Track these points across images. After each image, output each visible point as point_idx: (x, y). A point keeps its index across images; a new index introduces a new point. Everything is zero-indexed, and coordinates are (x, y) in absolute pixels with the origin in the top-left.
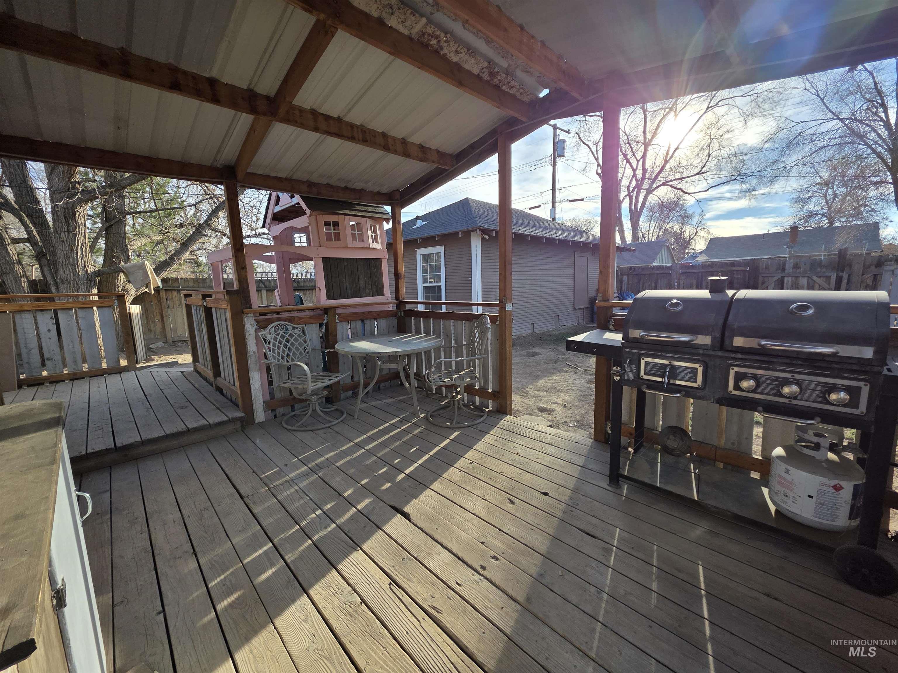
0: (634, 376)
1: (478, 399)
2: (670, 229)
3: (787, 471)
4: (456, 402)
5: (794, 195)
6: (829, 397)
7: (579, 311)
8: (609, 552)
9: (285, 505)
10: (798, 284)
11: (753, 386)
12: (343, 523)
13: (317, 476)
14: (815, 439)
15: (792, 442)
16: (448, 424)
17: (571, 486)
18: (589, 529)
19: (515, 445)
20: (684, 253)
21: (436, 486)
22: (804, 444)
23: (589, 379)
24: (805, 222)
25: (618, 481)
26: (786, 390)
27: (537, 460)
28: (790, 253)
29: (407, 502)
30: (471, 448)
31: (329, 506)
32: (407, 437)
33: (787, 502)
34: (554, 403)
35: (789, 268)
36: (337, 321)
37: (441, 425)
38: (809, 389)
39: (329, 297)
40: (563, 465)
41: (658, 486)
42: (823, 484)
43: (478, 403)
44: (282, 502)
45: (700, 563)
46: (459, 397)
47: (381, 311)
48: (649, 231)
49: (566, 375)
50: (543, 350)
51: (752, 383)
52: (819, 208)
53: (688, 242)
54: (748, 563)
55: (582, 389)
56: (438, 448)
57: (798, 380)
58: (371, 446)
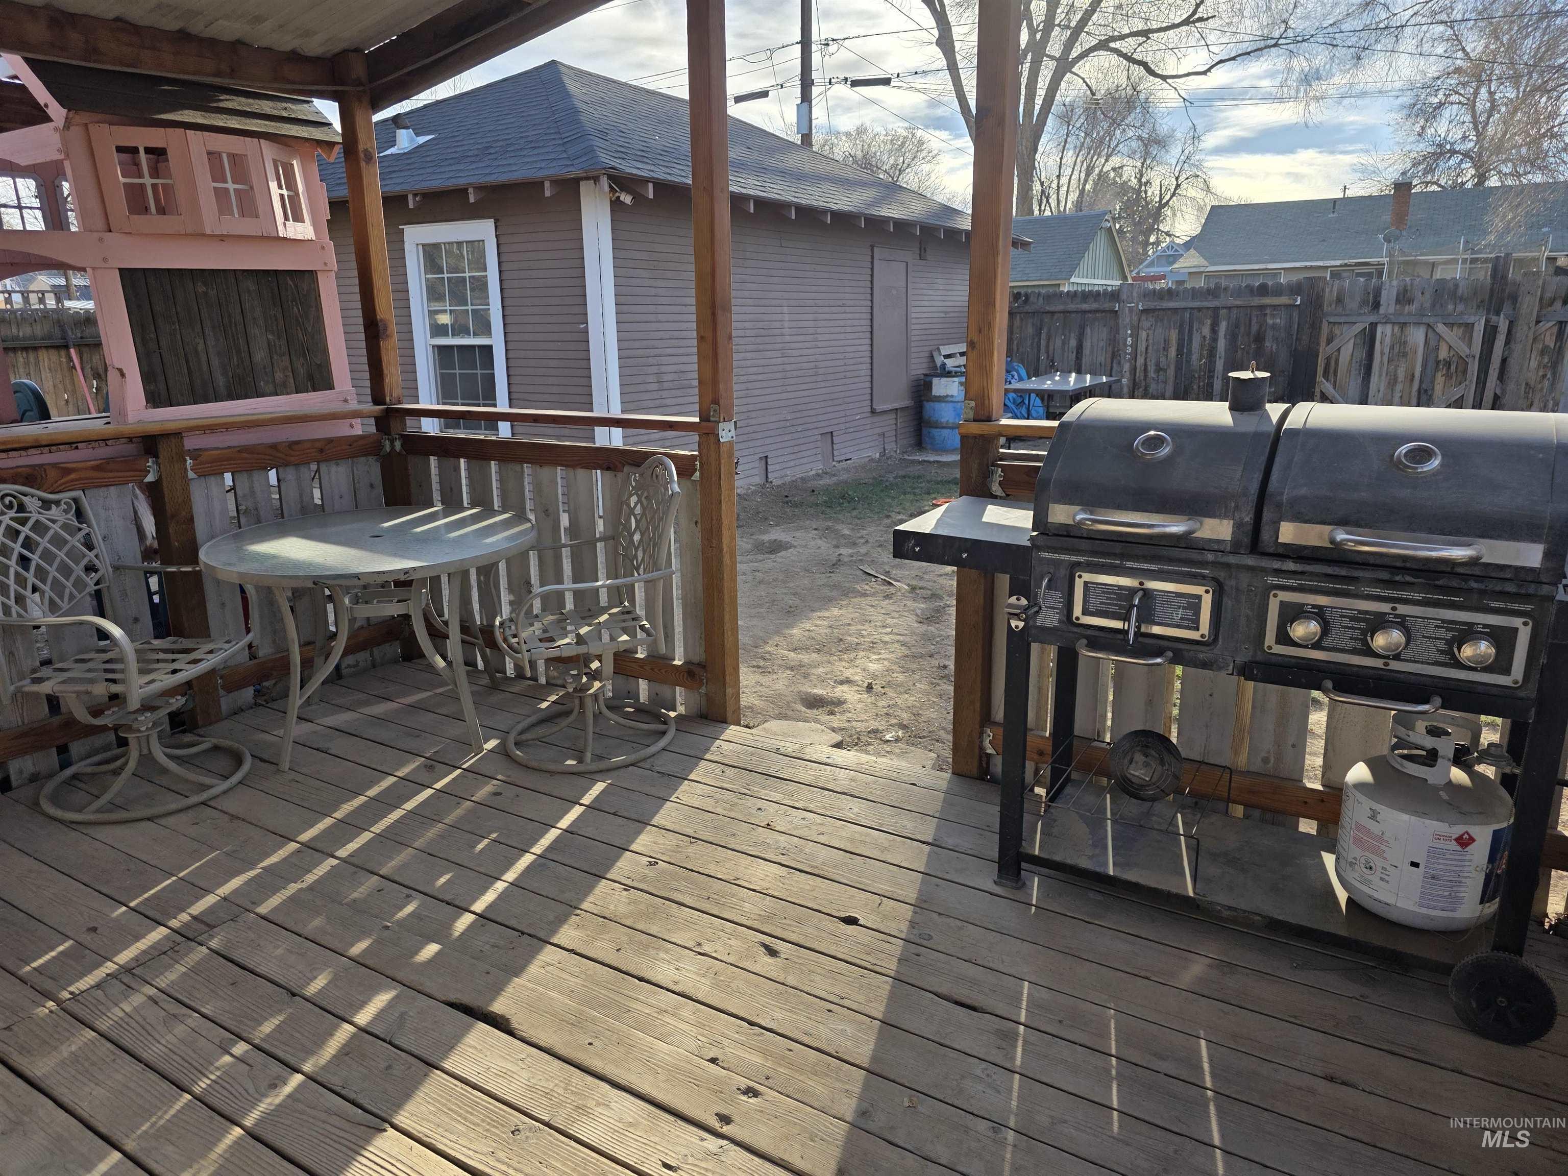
0: (1057, 617)
1: (643, 685)
2: (1112, 174)
3: (1374, 816)
4: (589, 703)
5: (1407, 99)
6: (1459, 651)
7: (885, 417)
8: (1010, 1038)
9: (127, 1042)
10: (1405, 342)
11: (1315, 634)
12: (324, 1068)
13: (204, 949)
14: (1429, 742)
15: (1385, 751)
16: (570, 762)
17: (911, 895)
18: (962, 993)
19: (760, 803)
20: (1146, 243)
21: (567, 935)
22: (1405, 752)
23: (922, 609)
24: (1426, 173)
25: (1019, 869)
26: (1380, 641)
27: (822, 839)
28: (1390, 255)
29: (497, 989)
30: (643, 822)
31: (267, 1028)
32: (459, 812)
33: (1370, 881)
34: (842, 683)
35: (1388, 297)
36: (191, 475)
37: (552, 767)
38: (1424, 637)
39: (154, 399)
40: (886, 844)
41: (1112, 873)
42: (1438, 837)
43: (643, 697)
44: (113, 1035)
45: (1202, 1033)
46: (597, 684)
47: (330, 441)
48: (1058, 177)
49: (865, 602)
50: (798, 534)
51: (1313, 627)
52: (1459, 135)
53: (1157, 214)
54: (1292, 1020)
55: (908, 639)
56: (553, 834)
57: (1403, 617)
58: (353, 846)
